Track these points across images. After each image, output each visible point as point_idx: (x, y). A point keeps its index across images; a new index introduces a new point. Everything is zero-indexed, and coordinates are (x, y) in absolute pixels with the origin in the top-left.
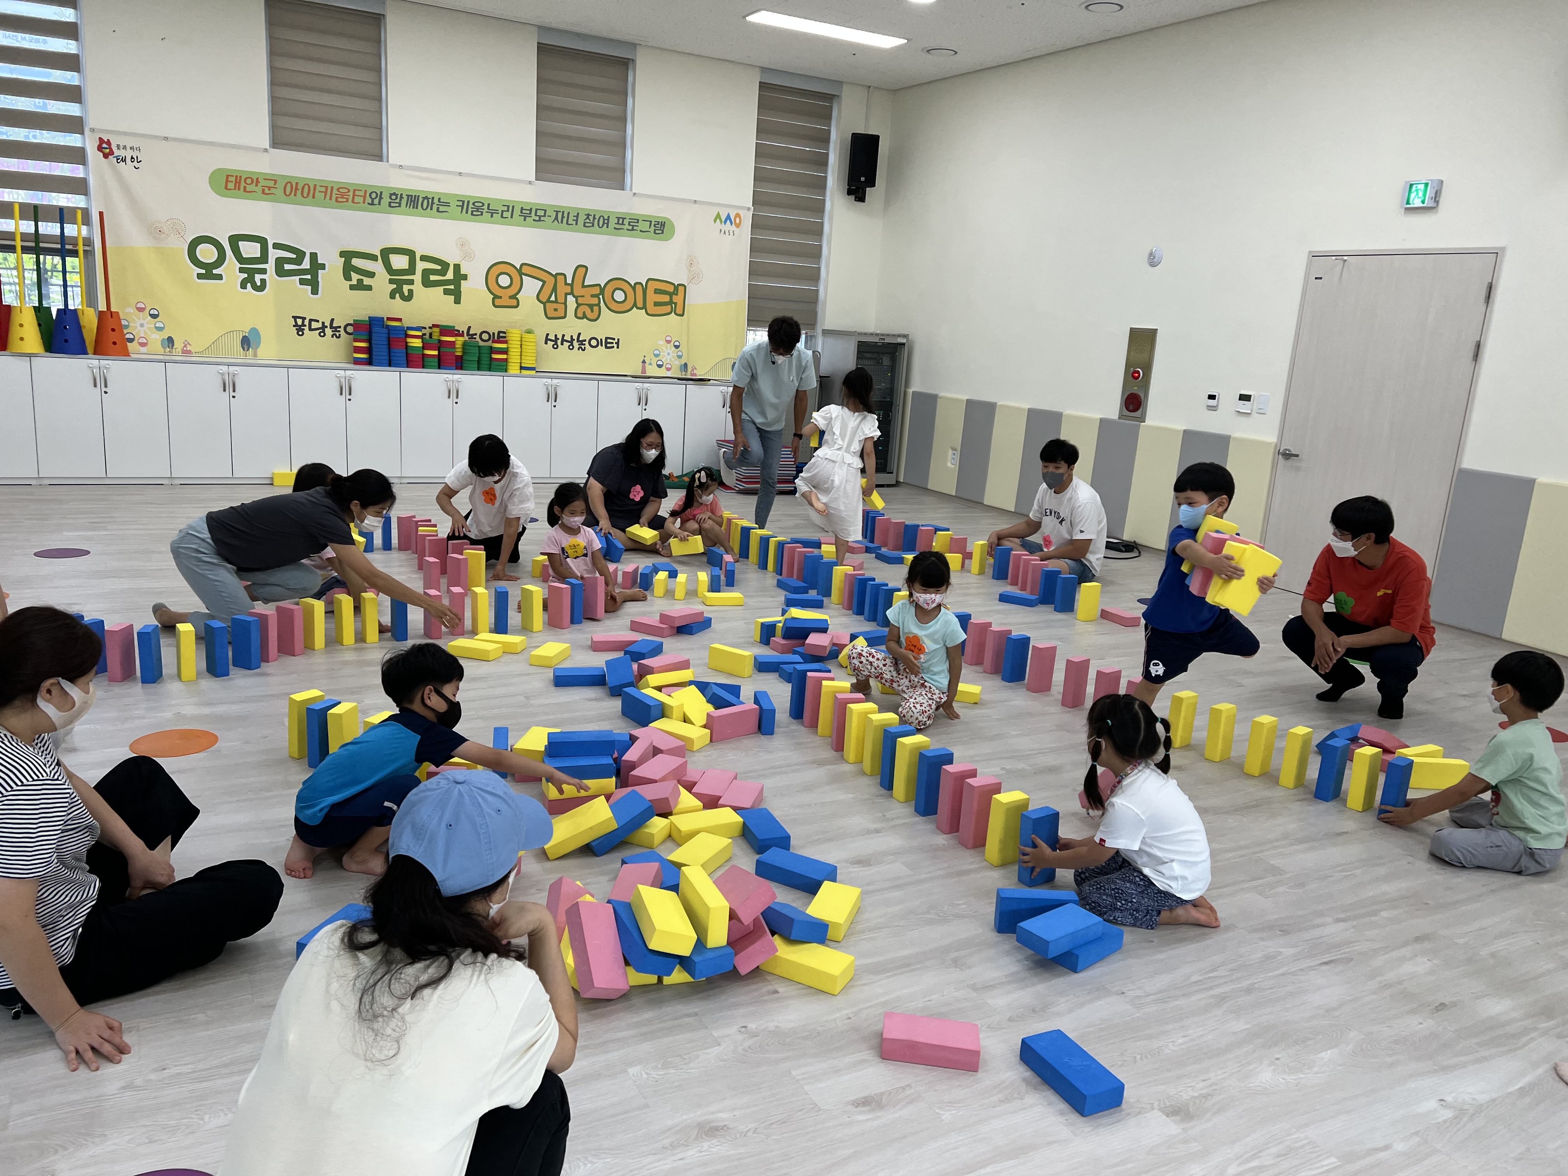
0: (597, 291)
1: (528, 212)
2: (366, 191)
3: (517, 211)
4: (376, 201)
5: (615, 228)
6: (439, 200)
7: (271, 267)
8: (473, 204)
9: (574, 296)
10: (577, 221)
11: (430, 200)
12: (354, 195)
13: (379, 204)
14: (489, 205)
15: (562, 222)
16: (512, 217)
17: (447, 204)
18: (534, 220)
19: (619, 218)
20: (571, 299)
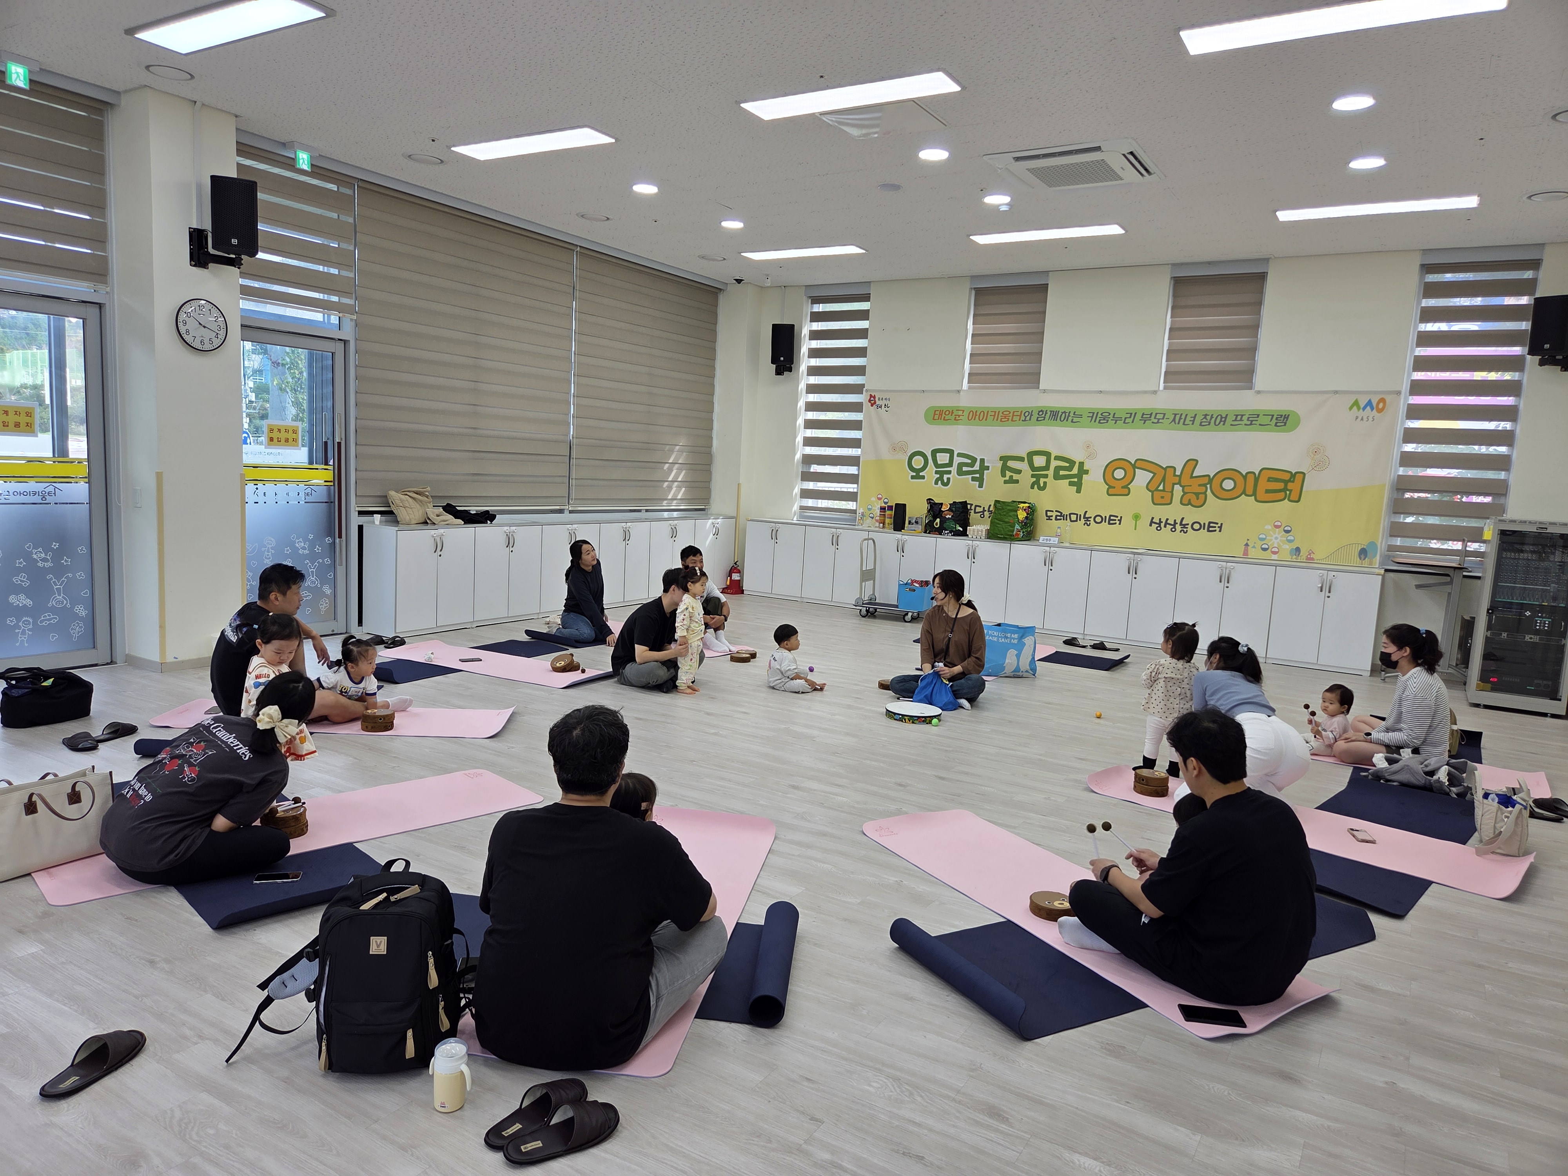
0: (1206, 480)
1: (1149, 416)
2: (1022, 411)
3: (1139, 416)
4: (1028, 418)
5: (1231, 425)
6: (1074, 414)
7: (954, 469)
8: (1101, 414)
9: (1181, 486)
10: (1193, 421)
11: (1067, 414)
12: (1013, 415)
13: (1030, 420)
14: (1115, 414)
15: (1179, 423)
16: (1133, 422)
17: (1081, 416)
18: (1153, 423)
19: (1237, 416)
20: (1178, 489)
